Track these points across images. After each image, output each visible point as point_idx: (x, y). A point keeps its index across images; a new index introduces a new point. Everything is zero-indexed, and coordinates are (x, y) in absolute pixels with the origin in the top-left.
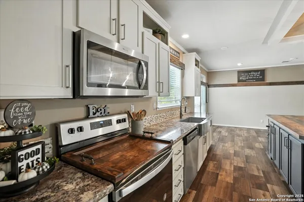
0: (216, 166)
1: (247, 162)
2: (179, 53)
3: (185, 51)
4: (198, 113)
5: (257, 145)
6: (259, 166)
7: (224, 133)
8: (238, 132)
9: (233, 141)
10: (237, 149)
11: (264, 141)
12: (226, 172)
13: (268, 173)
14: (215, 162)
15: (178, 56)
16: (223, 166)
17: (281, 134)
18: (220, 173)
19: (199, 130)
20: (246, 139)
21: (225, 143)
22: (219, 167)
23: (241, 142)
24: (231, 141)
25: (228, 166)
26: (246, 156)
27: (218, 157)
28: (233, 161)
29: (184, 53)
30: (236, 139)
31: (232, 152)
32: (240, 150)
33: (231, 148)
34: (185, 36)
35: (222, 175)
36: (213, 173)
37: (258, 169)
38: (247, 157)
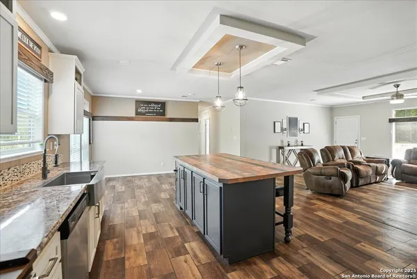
0: (117, 246)
1: (157, 223)
2: (40, 48)
3: (53, 48)
4: (75, 163)
5: (163, 195)
6: (171, 223)
7: (120, 188)
8: (137, 182)
9: (134, 197)
10: (141, 207)
11: (168, 188)
12: (135, 250)
13: (182, 228)
14: (116, 240)
15: (39, 52)
16: (129, 242)
17: (193, 179)
18: (127, 256)
19: (89, 197)
20: (150, 191)
21: (124, 203)
22: (123, 246)
23: (144, 197)
24: (132, 198)
25: (135, 239)
26: (154, 214)
27: (117, 229)
28: (140, 228)
29: (50, 51)
30: (138, 192)
31: (136, 214)
32: (145, 208)
33: (133, 209)
34: (58, 16)
35: (129, 258)
36: (115, 260)
37: (172, 228)
38: (156, 216)
